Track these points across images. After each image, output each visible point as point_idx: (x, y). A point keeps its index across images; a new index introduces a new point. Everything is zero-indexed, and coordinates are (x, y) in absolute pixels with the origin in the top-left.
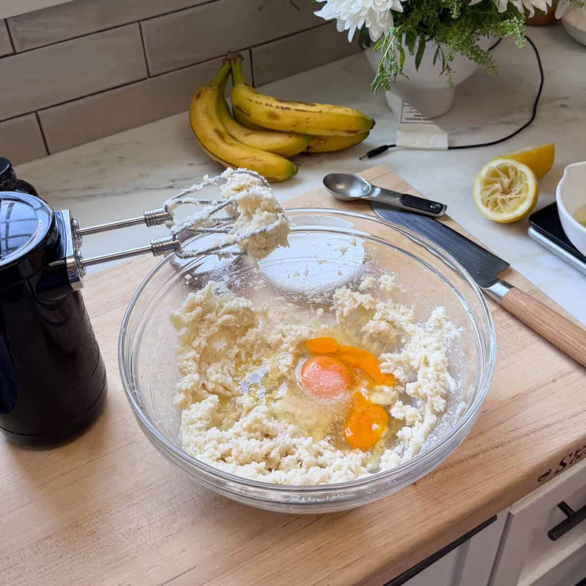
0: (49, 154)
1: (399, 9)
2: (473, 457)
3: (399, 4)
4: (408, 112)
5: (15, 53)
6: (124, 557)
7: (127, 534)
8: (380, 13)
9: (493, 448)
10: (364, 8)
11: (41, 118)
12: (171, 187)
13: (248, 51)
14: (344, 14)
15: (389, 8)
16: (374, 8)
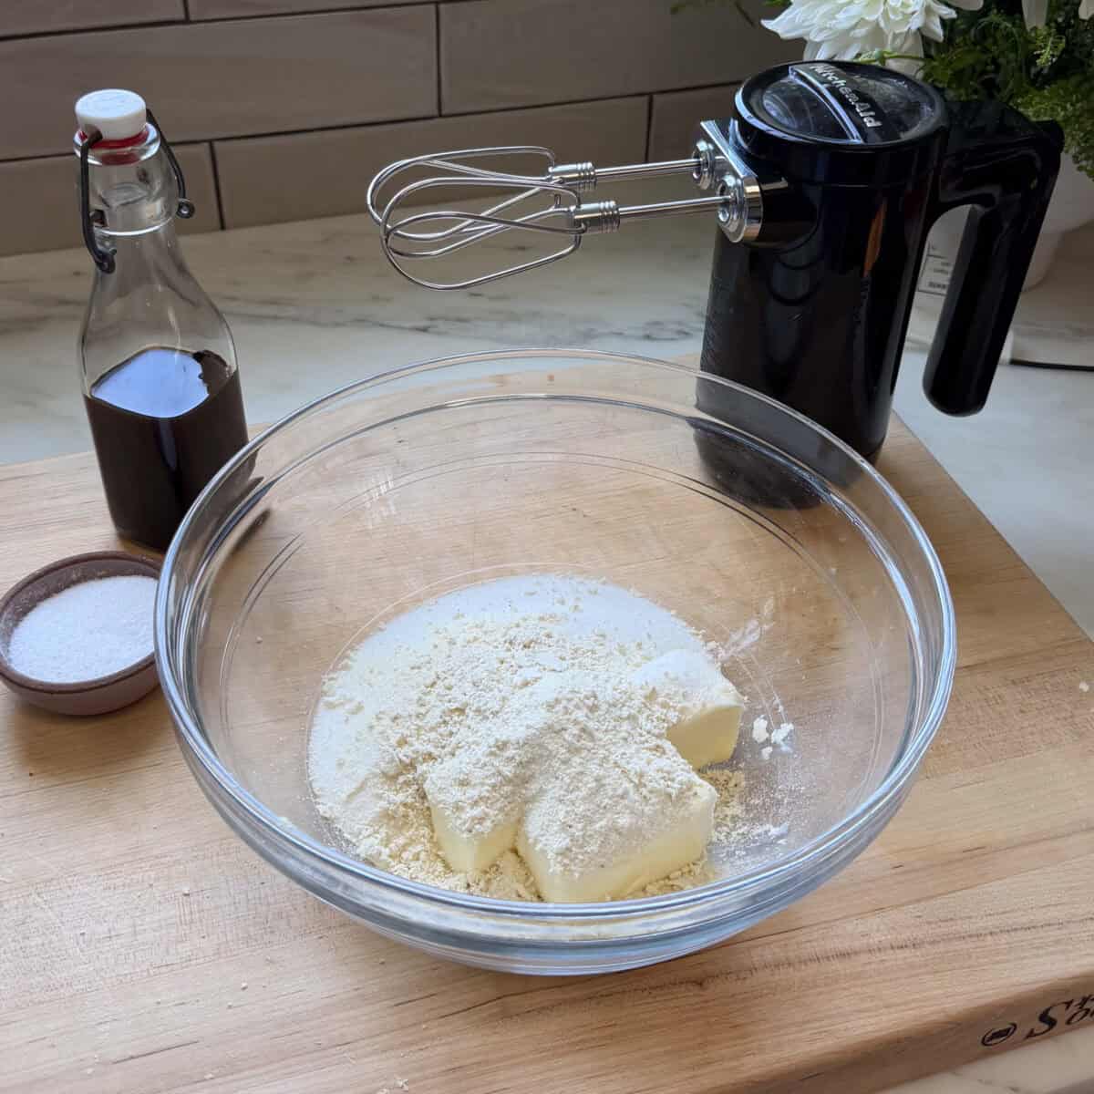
0: (223, 227)
1: (934, 33)
2: (844, 955)
3: (938, 21)
4: (937, 271)
5: (187, 21)
6: (62, 986)
7: (84, 942)
8: (895, 36)
9: (892, 948)
10: (861, 22)
11: (218, 158)
12: (425, 330)
13: (646, 98)
14: (821, 30)
15: (914, 28)
16: (882, 24)
